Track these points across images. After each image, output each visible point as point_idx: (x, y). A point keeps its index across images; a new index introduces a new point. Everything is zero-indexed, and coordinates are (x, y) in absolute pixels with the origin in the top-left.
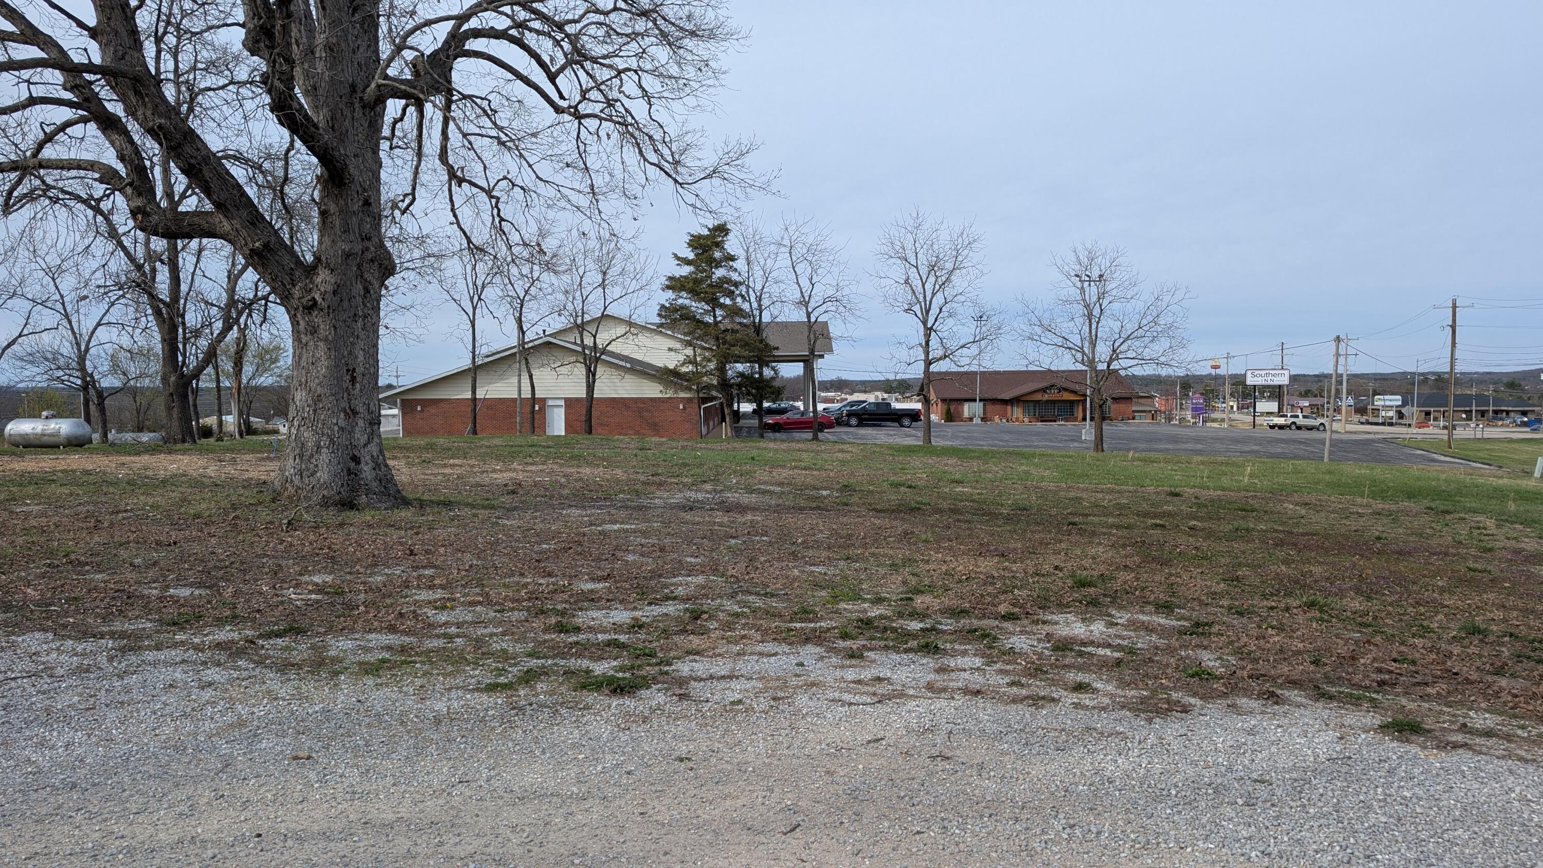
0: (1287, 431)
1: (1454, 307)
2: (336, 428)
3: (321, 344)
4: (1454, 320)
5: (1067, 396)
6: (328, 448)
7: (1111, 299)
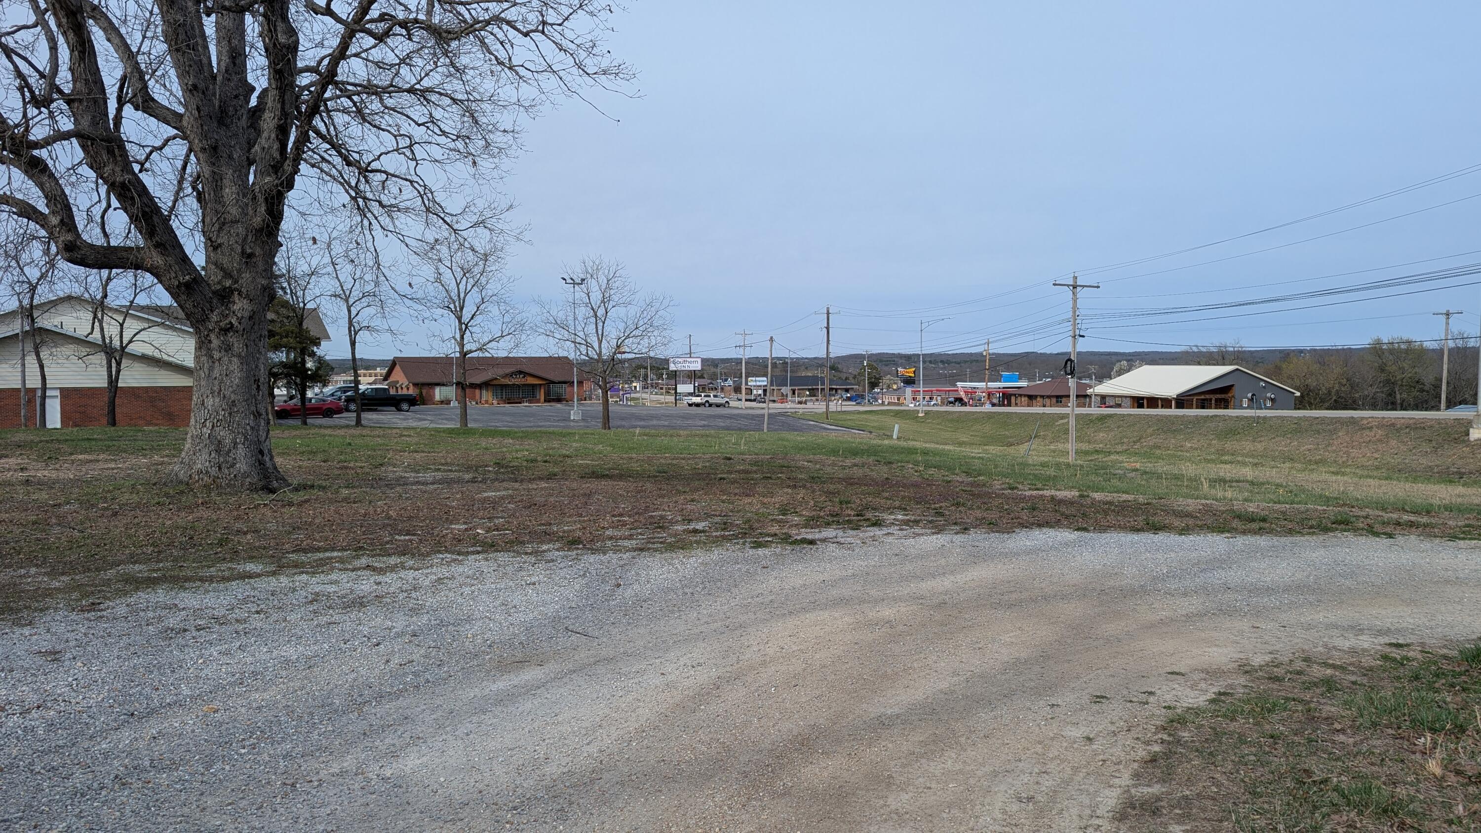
0: (702, 408)
1: (828, 313)
2: (248, 428)
3: (235, 359)
4: (828, 323)
5: (531, 381)
6: (243, 444)
7: (614, 304)
